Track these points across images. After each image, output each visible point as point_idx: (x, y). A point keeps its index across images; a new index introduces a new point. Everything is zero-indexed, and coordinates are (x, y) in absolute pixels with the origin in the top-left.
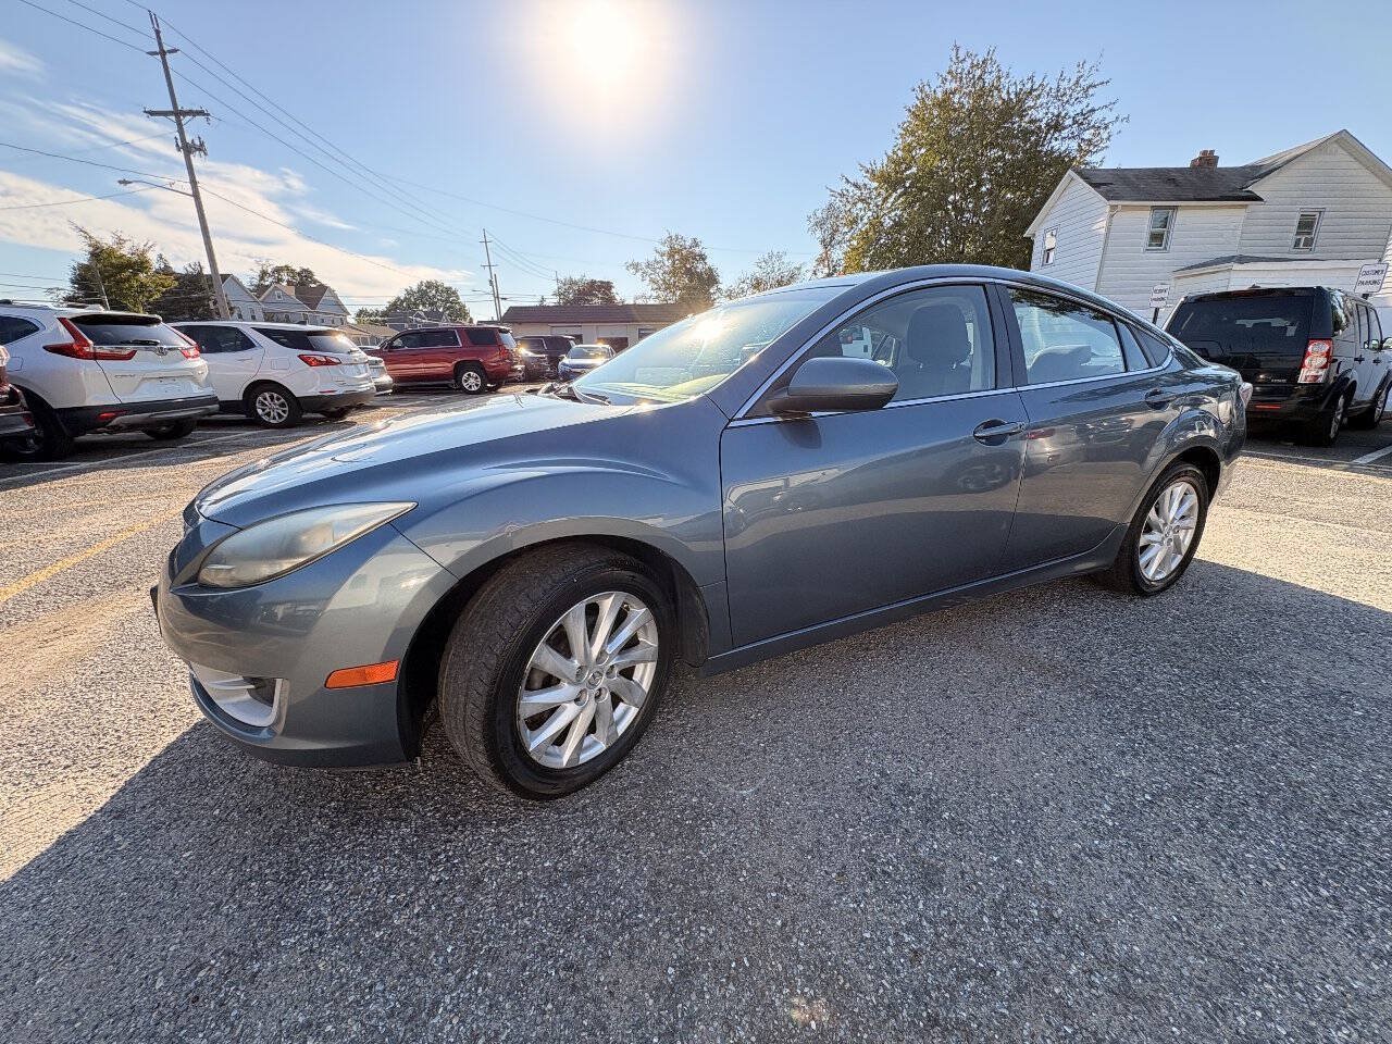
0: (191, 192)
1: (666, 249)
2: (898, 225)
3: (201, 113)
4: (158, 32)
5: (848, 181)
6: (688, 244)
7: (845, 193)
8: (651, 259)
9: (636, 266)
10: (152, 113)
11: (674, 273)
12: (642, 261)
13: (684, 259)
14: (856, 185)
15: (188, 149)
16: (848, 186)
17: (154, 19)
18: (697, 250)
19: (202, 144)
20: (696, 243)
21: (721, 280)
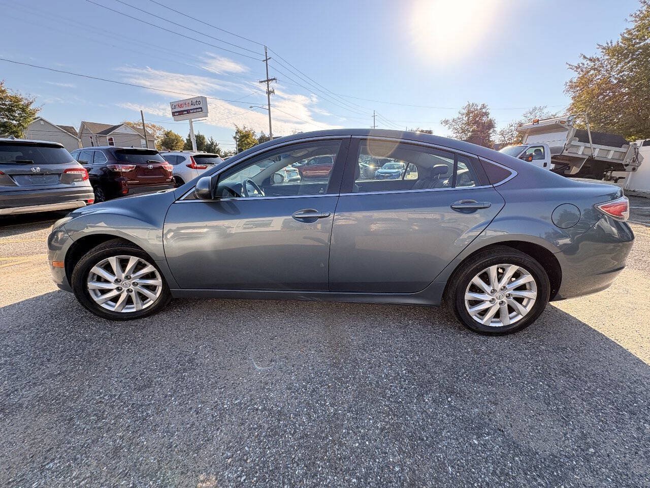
0: (268, 108)
1: (465, 111)
2: (621, 82)
3: (274, 79)
4: (266, 53)
5: (585, 57)
6: (479, 108)
7: (581, 65)
8: (455, 117)
9: (446, 122)
10: (262, 82)
11: (468, 124)
12: (450, 119)
13: (476, 116)
14: (590, 60)
15: (269, 93)
16: (584, 61)
17: (266, 49)
18: (484, 111)
19: (273, 91)
20: (484, 106)
21: (496, 126)
